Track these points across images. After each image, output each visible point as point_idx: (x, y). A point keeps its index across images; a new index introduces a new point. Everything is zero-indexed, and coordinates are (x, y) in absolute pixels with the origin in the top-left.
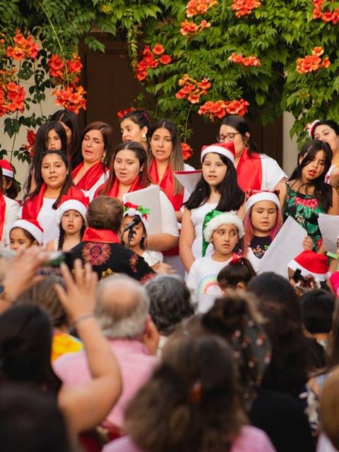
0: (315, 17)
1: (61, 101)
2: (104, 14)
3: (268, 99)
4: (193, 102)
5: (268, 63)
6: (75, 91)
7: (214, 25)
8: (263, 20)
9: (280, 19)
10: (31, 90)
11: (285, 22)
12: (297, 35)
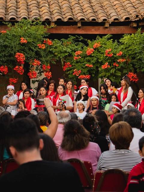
0: (106, 55)
1: (46, 75)
2: (55, 55)
3: (95, 75)
4: (77, 75)
5: (95, 67)
6: (49, 73)
7: (82, 57)
8: (94, 56)
9: (98, 56)
10: (38, 73)
11: (99, 57)
12: (102, 60)
